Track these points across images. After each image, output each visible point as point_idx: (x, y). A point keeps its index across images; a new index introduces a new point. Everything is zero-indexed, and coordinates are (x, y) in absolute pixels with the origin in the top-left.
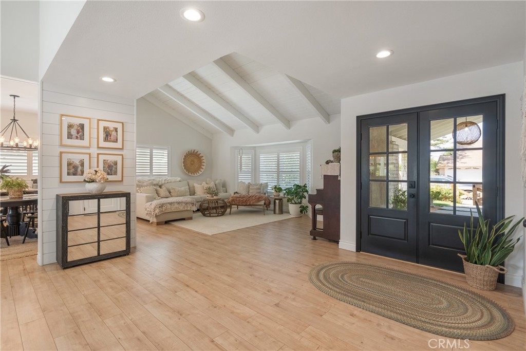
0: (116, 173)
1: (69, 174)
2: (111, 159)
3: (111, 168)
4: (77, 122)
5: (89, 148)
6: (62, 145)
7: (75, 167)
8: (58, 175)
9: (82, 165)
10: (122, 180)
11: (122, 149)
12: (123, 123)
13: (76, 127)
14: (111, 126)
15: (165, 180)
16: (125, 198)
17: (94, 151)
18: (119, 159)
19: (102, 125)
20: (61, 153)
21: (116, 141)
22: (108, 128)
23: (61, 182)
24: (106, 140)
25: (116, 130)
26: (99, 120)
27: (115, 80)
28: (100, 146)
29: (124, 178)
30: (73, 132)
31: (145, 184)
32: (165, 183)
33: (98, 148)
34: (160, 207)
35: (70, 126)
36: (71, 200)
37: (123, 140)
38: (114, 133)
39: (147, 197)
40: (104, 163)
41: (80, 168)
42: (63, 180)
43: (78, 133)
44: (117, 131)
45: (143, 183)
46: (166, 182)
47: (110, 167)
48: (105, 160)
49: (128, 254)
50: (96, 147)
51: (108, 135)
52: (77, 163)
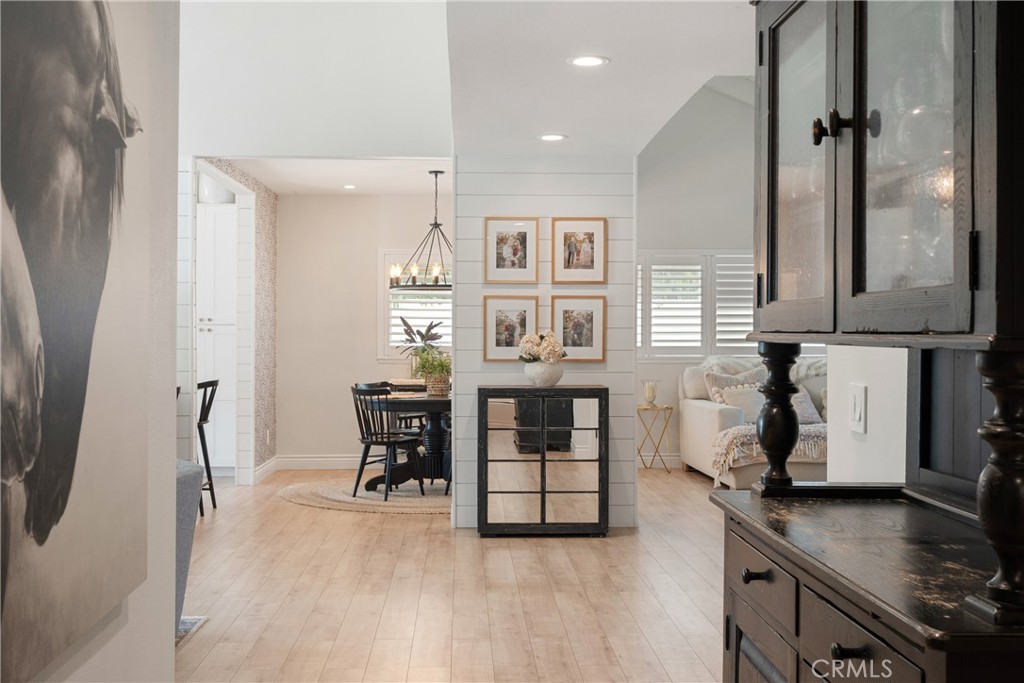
0: (589, 343)
1: (498, 344)
2: (579, 307)
3: (578, 331)
4: (512, 229)
5: (535, 284)
6: (487, 283)
7: (510, 329)
8: (480, 346)
9: (523, 323)
10: (604, 360)
11: (604, 282)
12: (605, 221)
13: (511, 242)
14: (580, 229)
15: (809, 368)
16: (597, 400)
17: (545, 291)
18: (596, 308)
19: (563, 228)
20: (486, 298)
21: (590, 265)
22: (573, 235)
23: (485, 359)
24: (568, 264)
25: (590, 237)
26: (555, 220)
27: (566, 136)
28: (557, 279)
29: (609, 353)
30: (507, 252)
31: (740, 377)
32: (807, 377)
33: (554, 283)
34: (743, 444)
35: (501, 241)
36: (492, 397)
37: (606, 262)
38: (586, 247)
39: (721, 413)
40: (565, 319)
41: (518, 330)
42: (489, 357)
43: (515, 254)
44: (592, 242)
45: (737, 373)
46: (813, 372)
47: (578, 326)
48: (566, 312)
49: (604, 536)
50: (550, 281)
51: (573, 254)
52: (515, 319)
